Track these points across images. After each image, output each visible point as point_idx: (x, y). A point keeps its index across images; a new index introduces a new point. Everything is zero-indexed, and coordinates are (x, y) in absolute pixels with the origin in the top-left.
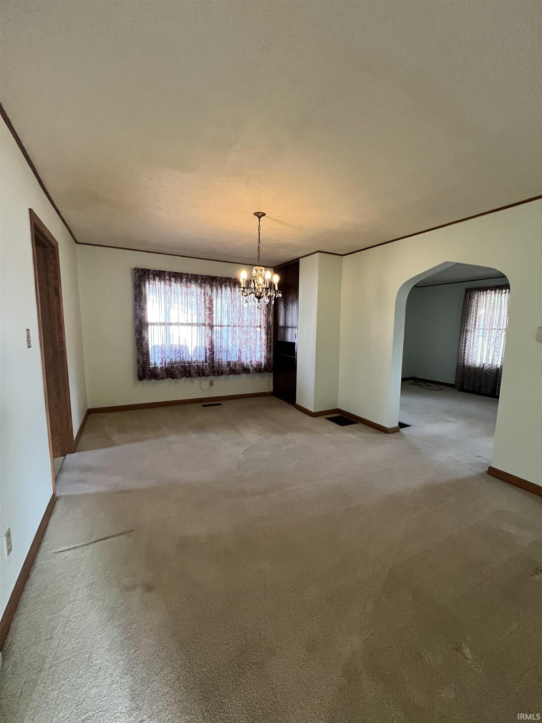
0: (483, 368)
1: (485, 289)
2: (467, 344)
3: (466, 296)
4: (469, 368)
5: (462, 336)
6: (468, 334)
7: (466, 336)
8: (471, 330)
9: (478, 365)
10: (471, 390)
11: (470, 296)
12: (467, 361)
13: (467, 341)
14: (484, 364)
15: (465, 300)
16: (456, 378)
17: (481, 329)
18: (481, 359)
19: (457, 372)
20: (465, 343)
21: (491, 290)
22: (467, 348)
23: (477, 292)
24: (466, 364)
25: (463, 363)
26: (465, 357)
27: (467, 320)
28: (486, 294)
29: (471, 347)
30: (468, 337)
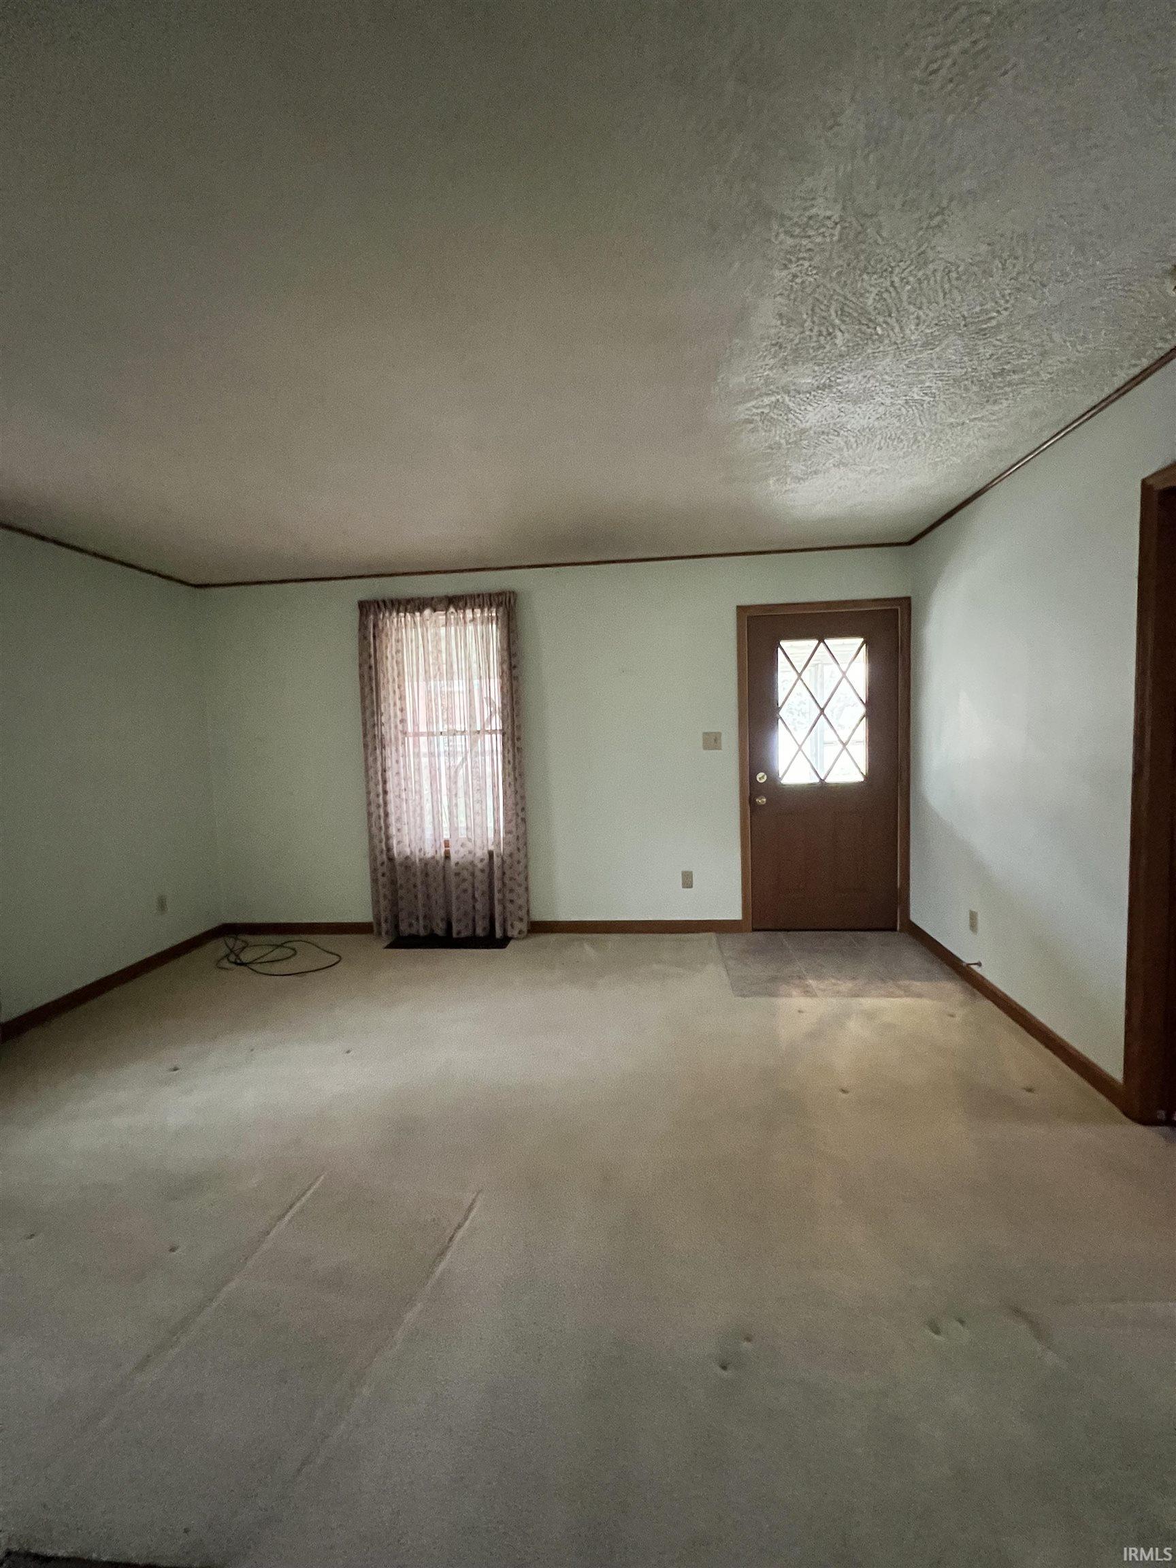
0: (447, 856)
1: (416, 605)
2: (390, 786)
3: (363, 627)
4: (407, 864)
5: (371, 759)
6: (388, 751)
7: (384, 759)
8: (397, 739)
9: (430, 852)
10: (422, 933)
11: (375, 626)
12: (399, 842)
13: (389, 774)
14: (447, 844)
15: (363, 638)
16: (376, 903)
17: (422, 734)
18: (437, 826)
19: (375, 881)
20: (385, 782)
21: (435, 610)
22: (391, 797)
23: (394, 614)
24: (395, 851)
25: (389, 849)
26: (390, 828)
27: (378, 706)
28: (423, 622)
29: (404, 796)
30: (388, 763)
